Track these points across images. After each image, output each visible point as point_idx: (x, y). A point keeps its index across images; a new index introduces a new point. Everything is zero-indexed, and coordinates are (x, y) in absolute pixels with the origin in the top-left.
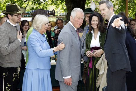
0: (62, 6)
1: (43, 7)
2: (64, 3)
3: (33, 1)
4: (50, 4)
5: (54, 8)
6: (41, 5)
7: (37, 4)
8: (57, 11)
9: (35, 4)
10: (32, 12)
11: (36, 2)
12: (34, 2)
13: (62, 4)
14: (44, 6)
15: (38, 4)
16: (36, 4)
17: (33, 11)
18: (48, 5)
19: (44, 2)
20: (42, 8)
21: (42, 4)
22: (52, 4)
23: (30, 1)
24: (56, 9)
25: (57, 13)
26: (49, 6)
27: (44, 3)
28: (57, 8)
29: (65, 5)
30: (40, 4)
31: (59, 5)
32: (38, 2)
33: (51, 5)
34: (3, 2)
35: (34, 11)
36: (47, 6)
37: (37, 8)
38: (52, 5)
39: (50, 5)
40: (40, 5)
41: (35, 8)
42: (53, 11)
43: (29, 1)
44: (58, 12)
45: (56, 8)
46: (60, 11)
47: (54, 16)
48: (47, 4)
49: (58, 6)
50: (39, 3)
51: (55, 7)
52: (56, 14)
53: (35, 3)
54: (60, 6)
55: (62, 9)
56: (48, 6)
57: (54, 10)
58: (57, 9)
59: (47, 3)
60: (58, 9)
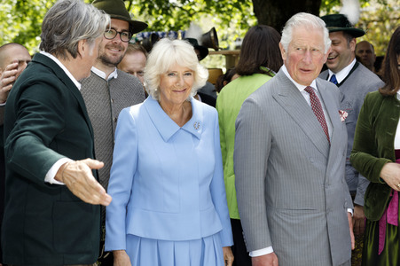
0: (243, 16)
1: (179, 20)
2: (249, 6)
3: (144, 3)
4: (200, 11)
5: (216, 23)
6: (170, 15)
7: (157, 12)
8: (226, 33)
9: (150, 13)
10: (140, 39)
11: (156, 6)
12: (147, 5)
13: (240, 9)
14: (182, 17)
15: (160, 11)
16: (153, 12)
17: (143, 36)
18: (195, 13)
19: (180, 5)
20: (176, 24)
21: (175, 12)
22: (207, 10)
23: (134, 3)
24: (223, 28)
25: (226, 39)
26: (198, 18)
27: (181, 8)
28: (227, 22)
29: (252, 13)
30: (166, 11)
31: (233, 14)
32: (160, 5)
33: (205, 14)
34: (44, 8)
35: (146, 34)
36: (190, 19)
37: (157, 24)
38: (209, 15)
39: (200, 14)
40: (167, 14)
41: (150, 24)
42: (212, 35)
43: (131, 4)
44: (230, 38)
45: (221, 25)
46: (234, 33)
47: (217, 49)
48: (192, 12)
49: (228, 17)
50: (163, 10)
51: (220, 21)
52: (222, 45)
53: (151, 7)
54: (237, 17)
55: (242, 28)
56: (194, 17)
57: (214, 29)
58: (226, 26)
59: (193, 7)
60: (229, 26)
